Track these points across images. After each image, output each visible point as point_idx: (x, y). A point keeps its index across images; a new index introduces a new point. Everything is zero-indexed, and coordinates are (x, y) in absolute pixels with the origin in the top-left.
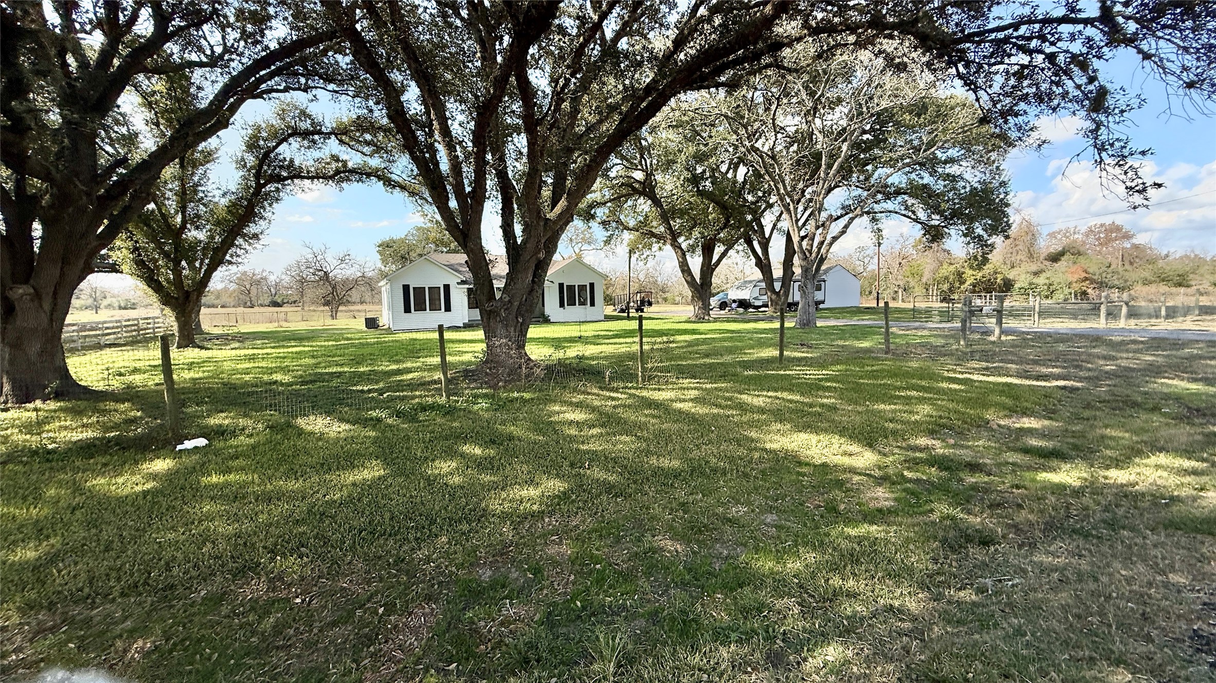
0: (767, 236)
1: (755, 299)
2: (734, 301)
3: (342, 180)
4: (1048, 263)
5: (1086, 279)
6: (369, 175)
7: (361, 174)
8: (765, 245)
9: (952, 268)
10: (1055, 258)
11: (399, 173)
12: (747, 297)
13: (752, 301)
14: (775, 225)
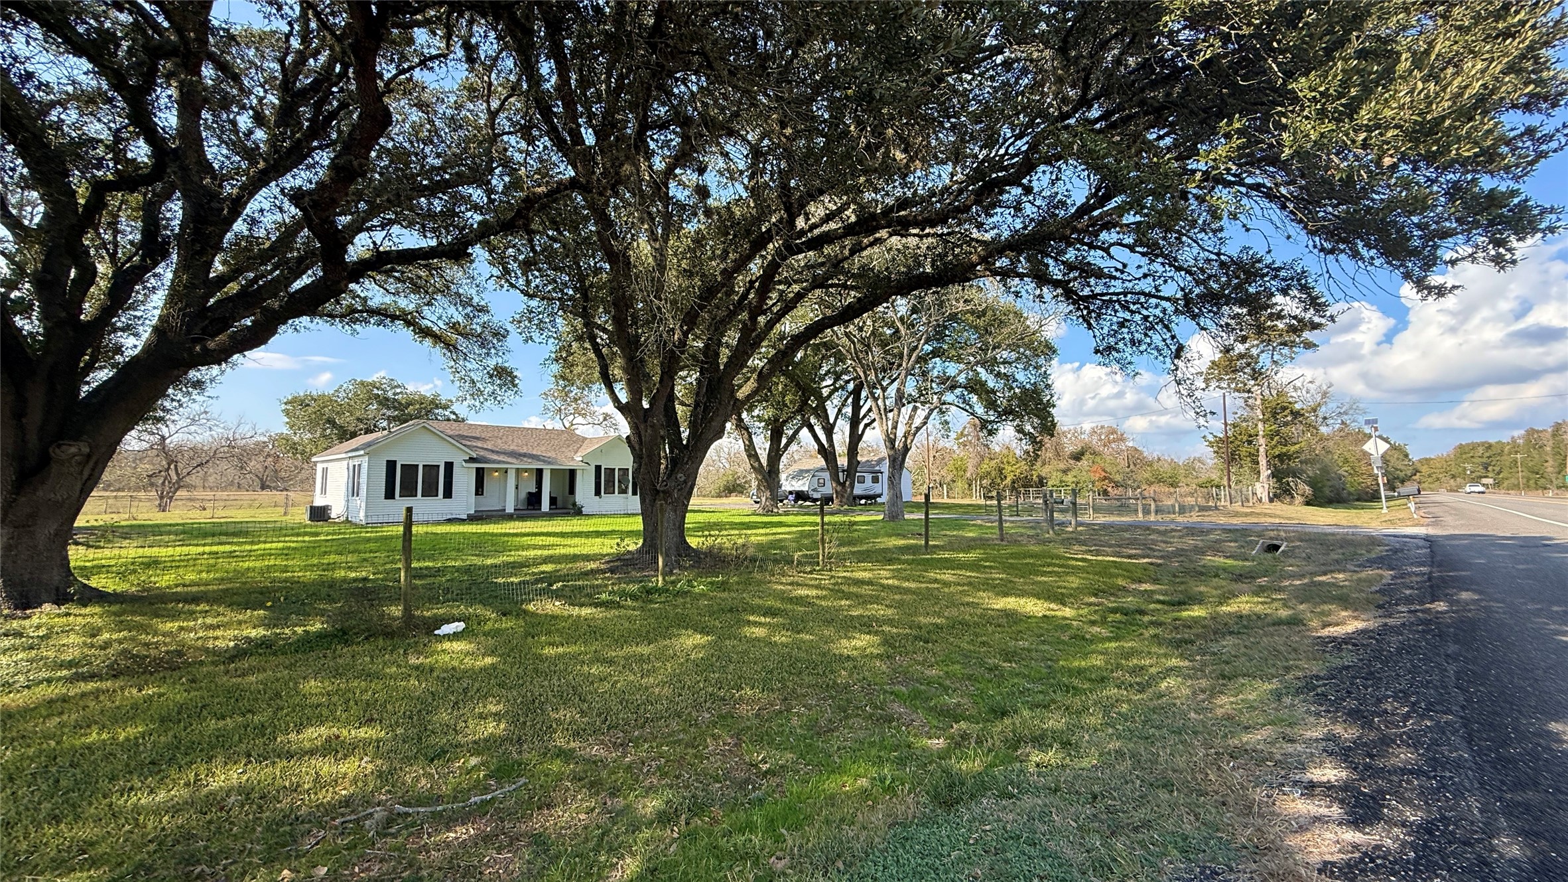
0: (831, 421)
1: (814, 490)
2: (791, 493)
3: (355, 321)
4: (1072, 462)
5: (1105, 478)
6: (394, 318)
7: (387, 316)
8: (829, 430)
9: (993, 463)
10: (1077, 457)
11: (434, 319)
12: (805, 488)
13: (811, 493)
14: (840, 410)
